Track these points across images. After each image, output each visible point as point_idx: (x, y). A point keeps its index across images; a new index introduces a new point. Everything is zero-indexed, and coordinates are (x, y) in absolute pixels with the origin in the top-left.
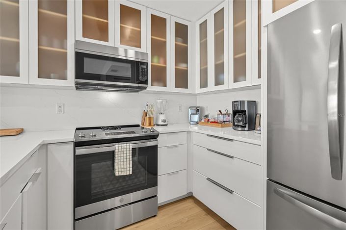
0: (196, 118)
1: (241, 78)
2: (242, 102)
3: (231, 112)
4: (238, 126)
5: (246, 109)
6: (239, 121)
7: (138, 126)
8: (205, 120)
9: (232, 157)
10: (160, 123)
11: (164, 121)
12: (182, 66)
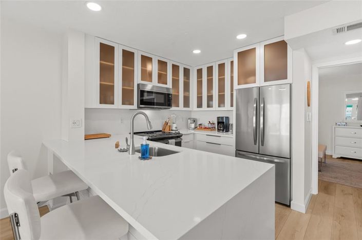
0: (193, 126)
1: (222, 105)
2: (222, 118)
3: (216, 122)
4: (220, 130)
5: (224, 121)
6: (221, 127)
7: (161, 131)
8: (200, 127)
9: (220, 144)
10: (174, 129)
11: (176, 128)
12: (187, 94)
